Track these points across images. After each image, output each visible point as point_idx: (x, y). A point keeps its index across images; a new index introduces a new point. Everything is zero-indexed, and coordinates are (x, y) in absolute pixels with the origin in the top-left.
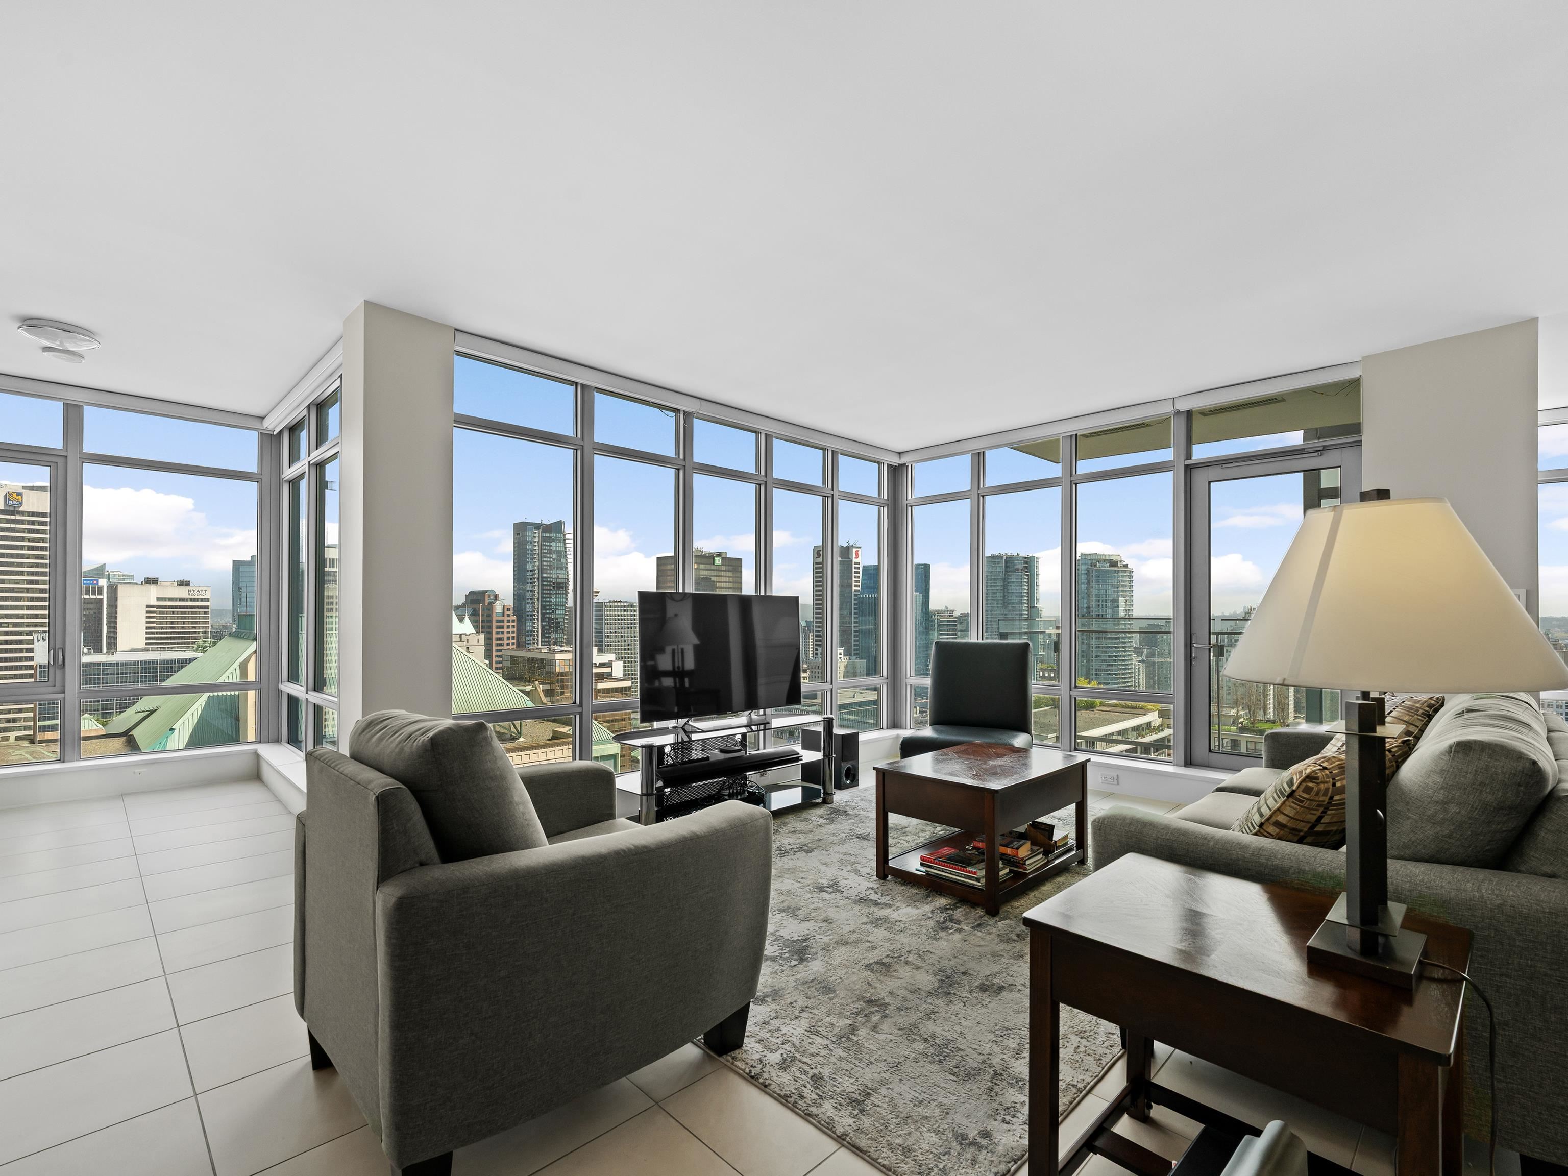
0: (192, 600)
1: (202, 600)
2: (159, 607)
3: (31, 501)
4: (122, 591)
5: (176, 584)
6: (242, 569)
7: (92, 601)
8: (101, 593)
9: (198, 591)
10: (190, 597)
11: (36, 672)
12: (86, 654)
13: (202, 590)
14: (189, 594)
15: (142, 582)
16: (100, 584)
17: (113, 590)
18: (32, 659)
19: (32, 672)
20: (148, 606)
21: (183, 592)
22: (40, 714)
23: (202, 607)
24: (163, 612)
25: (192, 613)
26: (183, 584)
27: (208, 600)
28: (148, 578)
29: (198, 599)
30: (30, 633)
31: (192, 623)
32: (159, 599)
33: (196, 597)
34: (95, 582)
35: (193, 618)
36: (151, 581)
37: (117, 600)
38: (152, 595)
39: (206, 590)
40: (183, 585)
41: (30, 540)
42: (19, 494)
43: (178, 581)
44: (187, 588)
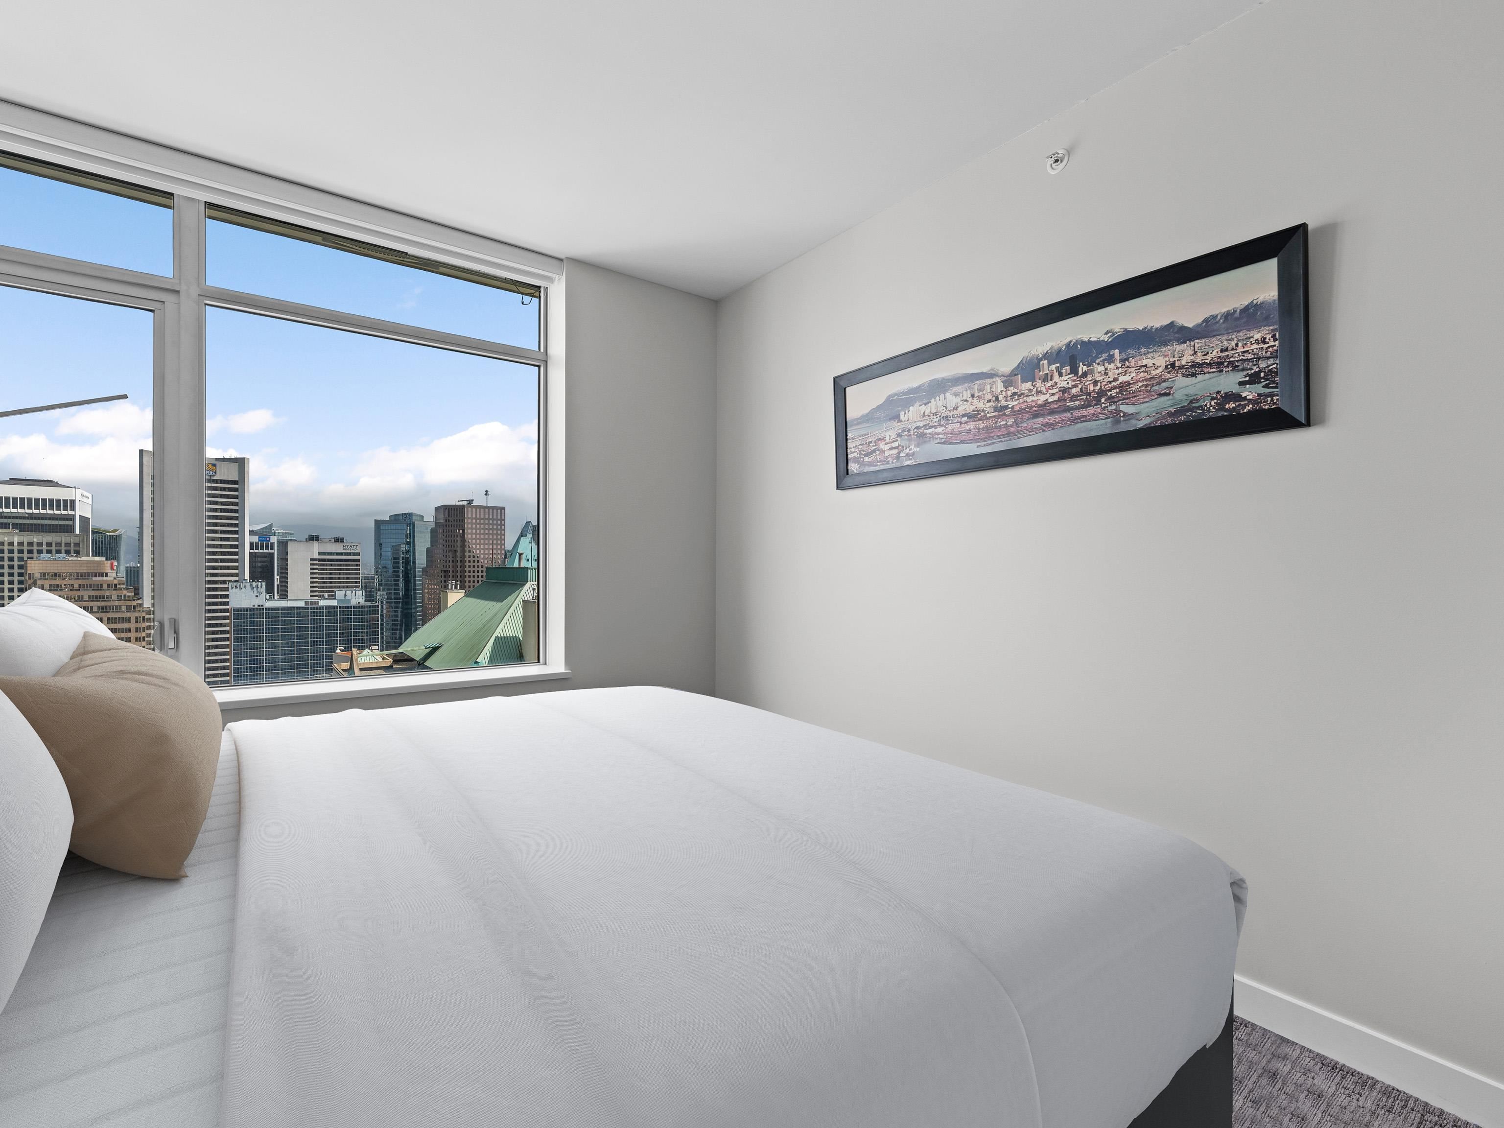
0: (346, 554)
1: (354, 554)
2: (320, 560)
3: (223, 470)
4: (291, 547)
5: (333, 540)
6: (382, 527)
7: (266, 555)
8: (272, 549)
9: (351, 546)
10: (345, 551)
11: (231, 614)
12: (268, 600)
13: (354, 546)
14: (344, 549)
15: (306, 539)
16: (272, 541)
17: (283, 545)
18: (227, 603)
19: (228, 614)
20: (312, 560)
21: (337, 548)
22: (234, 650)
23: (354, 560)
24: (323, 565)
25: (347, 565)
26: (339, 540)
27: (358, 554)
28: (311, 535)
29: (350, 553)
30: (224, 582)
31: (346, 574)
32: (320, 554)
33: (347, 551)
34: (268, 539)
35: (347, 569)
36: (313, 538)
37: (287, 554)
38: (315, 550)
39: (357, 546)
40: (338, 542)
41: (223, 504)
42: (214, 465)
43: (334, 538)
44: (342, 544)
